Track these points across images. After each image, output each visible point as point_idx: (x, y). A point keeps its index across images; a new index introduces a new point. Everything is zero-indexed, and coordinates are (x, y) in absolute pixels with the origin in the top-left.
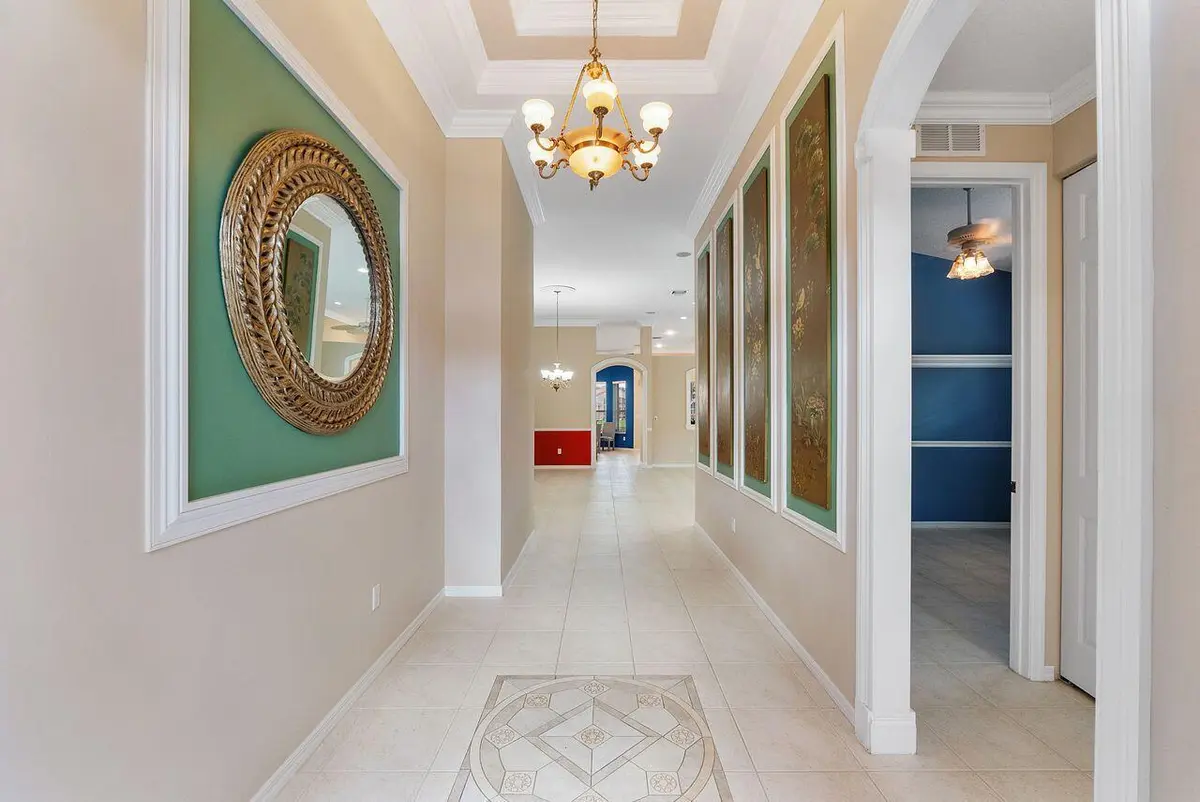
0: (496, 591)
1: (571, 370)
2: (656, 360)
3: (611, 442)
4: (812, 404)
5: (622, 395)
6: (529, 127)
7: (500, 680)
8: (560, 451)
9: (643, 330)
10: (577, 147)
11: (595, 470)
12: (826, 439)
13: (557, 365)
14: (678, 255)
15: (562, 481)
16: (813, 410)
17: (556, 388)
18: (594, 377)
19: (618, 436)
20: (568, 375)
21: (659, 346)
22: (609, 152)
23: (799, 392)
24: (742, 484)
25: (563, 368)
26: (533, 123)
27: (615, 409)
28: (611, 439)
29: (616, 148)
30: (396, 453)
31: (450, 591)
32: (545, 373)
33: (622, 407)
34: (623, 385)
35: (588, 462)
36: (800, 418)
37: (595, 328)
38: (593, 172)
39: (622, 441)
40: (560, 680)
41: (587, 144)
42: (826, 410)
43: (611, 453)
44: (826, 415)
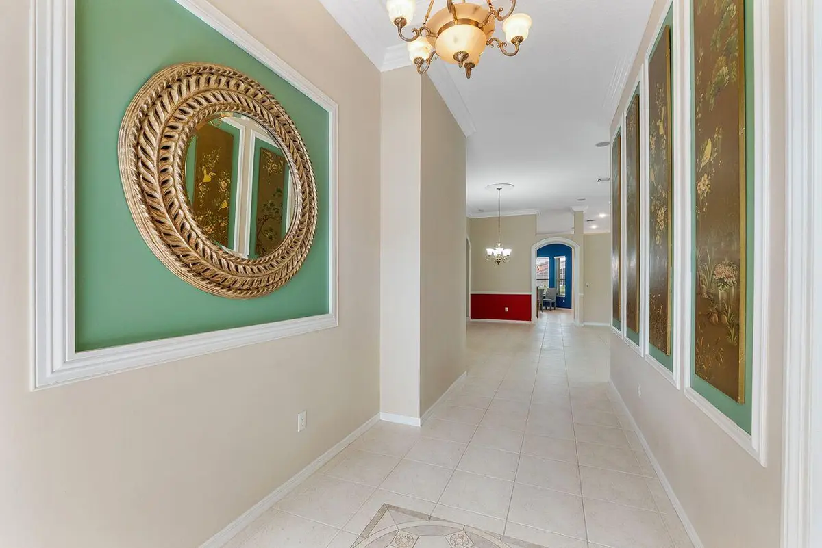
0: (415, 421)
1: (510, 248)
2: (586, 237)
3: (553, 304)
4: (720, 273)
5: (563, 266)
6: (393, 21)
7: (386, 508)
8: (506, 309)
9: (575, 214)
10: (440, 32)
11: (534, 325)
12: (737, 316)
13: (499, 244)
14: (598, 145)
15: (503, 332)
16: (722, 280)
17: (498, 262)
18: (534, 253)
19: (559, 299)
20: (507, 252)
21: (594, 227)
22: (470, 30)
23: (704, 260)
24: (647, 352)
25: (504, 247)
26: (396, 17)
27: (556, 278)
28: (553, 301)
29: (477, 24)
30: (327, 312)
31: (383, 416)
32: (489, 251)
33: (563, 276)
34: (563, 259)
35: (529, 318)
36: (705, 290)
37: (535, 216)
38: (457, 54)
39: (562, 303)
40: (432, 522)
41: (447, 26)
42: (738, 281)
43: (553, 311)
44: (738, 288)
